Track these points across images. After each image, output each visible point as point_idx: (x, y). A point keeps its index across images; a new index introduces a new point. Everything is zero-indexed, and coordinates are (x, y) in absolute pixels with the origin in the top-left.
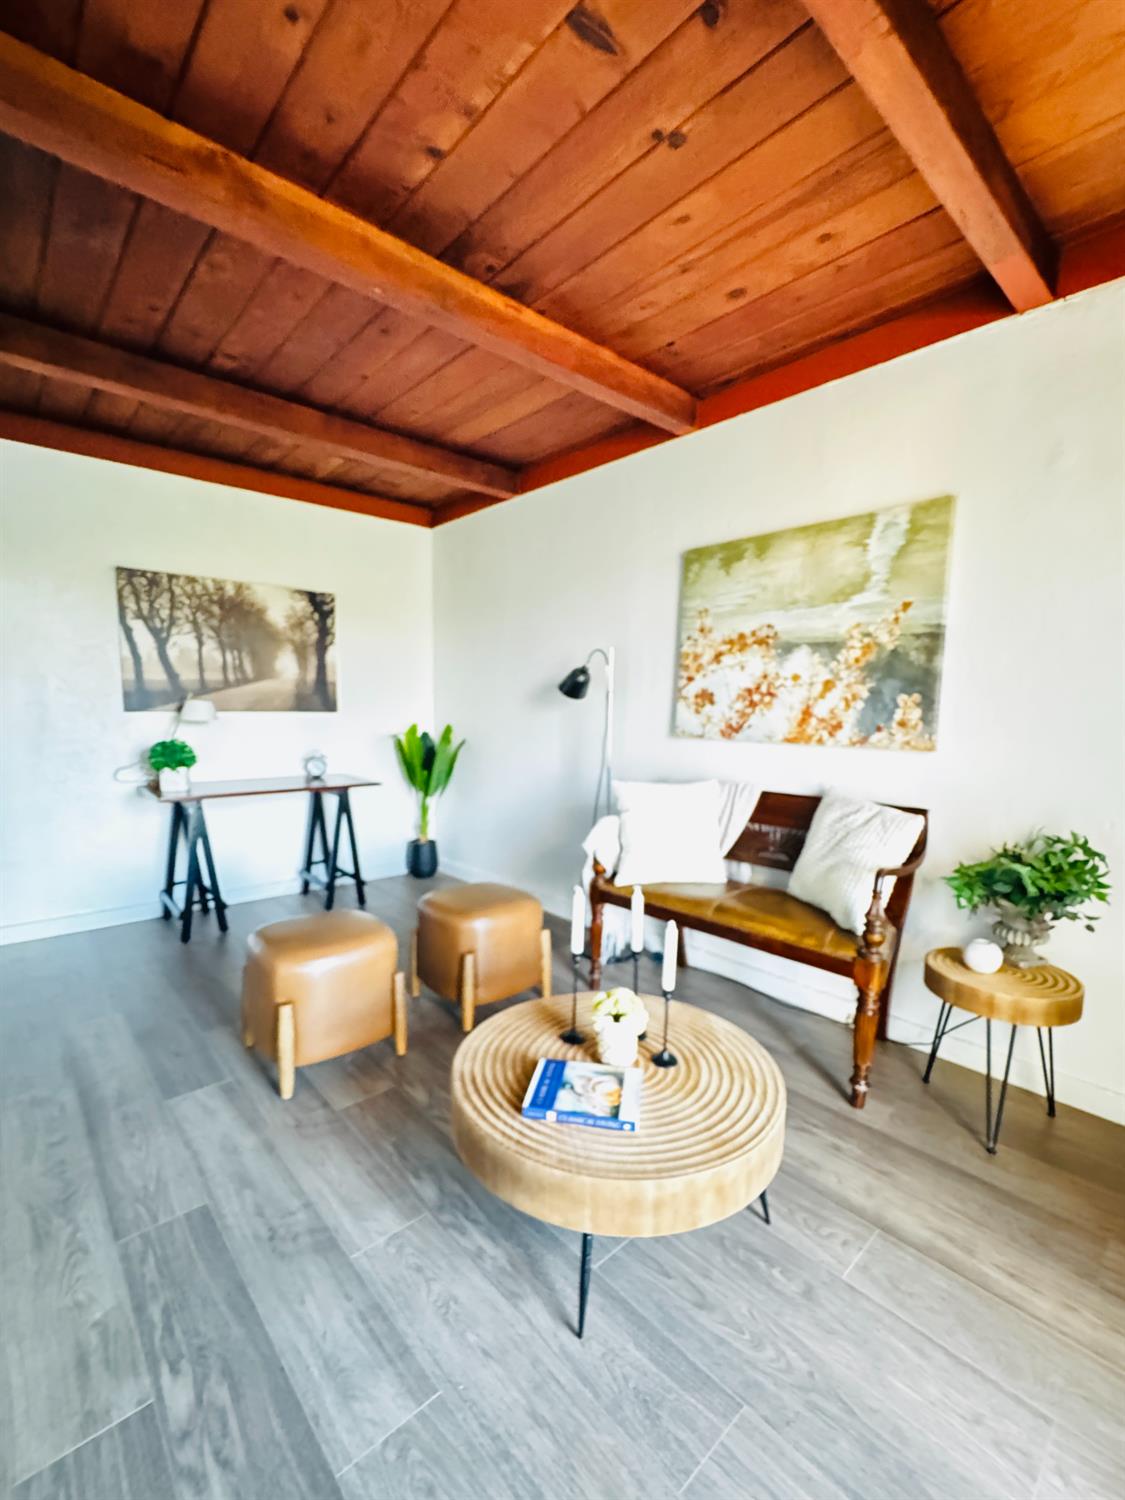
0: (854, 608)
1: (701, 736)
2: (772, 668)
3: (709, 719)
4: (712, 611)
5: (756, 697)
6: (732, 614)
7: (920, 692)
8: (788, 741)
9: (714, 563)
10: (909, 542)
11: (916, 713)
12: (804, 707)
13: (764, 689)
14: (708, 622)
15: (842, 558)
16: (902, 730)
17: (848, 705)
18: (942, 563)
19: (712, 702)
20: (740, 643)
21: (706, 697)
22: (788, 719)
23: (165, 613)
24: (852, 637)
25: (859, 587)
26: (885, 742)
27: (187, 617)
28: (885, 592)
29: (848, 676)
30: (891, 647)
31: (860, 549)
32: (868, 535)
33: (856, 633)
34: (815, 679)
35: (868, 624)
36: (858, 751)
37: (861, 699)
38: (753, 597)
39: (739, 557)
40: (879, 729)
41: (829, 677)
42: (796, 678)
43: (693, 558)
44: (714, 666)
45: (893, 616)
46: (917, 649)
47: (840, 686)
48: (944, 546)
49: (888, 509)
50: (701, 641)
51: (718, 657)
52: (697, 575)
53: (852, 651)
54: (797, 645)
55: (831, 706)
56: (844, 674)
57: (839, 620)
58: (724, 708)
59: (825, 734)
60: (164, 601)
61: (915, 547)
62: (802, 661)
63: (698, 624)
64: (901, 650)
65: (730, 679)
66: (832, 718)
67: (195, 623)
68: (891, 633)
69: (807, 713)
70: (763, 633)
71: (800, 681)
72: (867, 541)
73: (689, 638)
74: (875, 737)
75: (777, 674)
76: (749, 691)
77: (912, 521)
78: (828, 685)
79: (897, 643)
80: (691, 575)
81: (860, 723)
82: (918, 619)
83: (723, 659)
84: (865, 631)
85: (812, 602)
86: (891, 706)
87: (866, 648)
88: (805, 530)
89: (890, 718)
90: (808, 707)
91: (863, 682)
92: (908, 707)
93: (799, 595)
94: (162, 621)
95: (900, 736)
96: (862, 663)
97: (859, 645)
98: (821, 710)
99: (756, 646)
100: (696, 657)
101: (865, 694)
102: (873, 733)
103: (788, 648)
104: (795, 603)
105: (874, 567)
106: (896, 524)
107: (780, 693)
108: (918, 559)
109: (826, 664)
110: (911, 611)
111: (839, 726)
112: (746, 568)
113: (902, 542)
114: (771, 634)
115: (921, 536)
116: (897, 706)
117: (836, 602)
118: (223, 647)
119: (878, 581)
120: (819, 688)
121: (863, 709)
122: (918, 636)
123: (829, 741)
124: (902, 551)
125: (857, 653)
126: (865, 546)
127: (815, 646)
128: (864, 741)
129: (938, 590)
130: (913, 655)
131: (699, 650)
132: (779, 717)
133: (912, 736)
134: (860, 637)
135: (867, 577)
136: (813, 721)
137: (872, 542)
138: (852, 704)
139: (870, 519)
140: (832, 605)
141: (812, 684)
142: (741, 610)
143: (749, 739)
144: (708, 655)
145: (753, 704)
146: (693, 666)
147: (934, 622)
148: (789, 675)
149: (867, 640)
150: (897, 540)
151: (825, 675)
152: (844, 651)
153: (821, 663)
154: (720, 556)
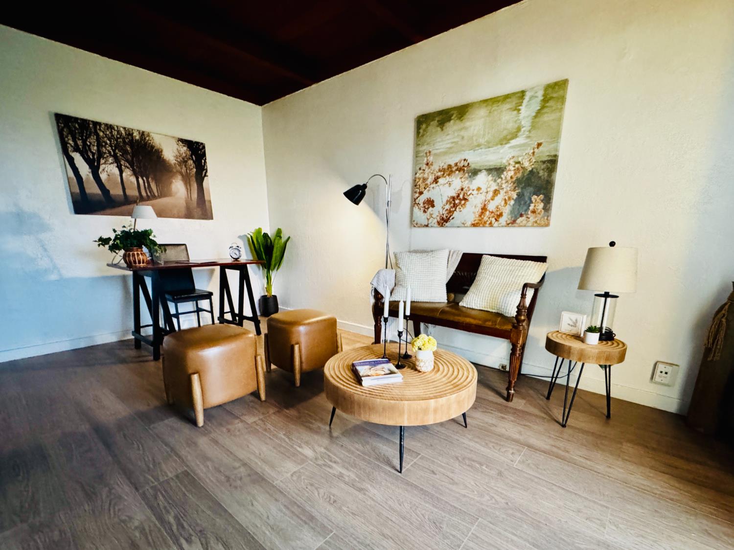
0: (510, 147)
1: (427, 226)
2: (466, 184)
3: (431, 215)
4: (434, 151)
5: (458, 201)
6: (445, 153)
7: (543, 194)
8: (474, 225)
9: (435, 123)
10: (543, 107)
11: (541, 205)
12: (483, 205)
13: (461, 196)
14: (431, 159)
15: (506, 117)
16: (534, 215)
17: (506, 203)
18: (560, 119)
19: (433, 206)
20: (449, 171)
21: (430, 203)
22: (474, 213)
23: (94, 149)
24: (509, 164)
25: (515, 135)
26: (525, 222)
27: (110, 152)
28: (528, 137)
29: (507, 187)
30: (530, 169)
31: (515, 112)
32: (520, 104)
33: (512, 162)
34: (489, 190)
35: (518, 157)
36: (512, 229)
37: (513, 199)
38: (456, 142)
39: (449, 120)
40: (521, 215)
41: (497, 188)
42: (479, 189)
43: (423, 121)
44: (434, 185)
45: (532, 151)
46: (543, 170)
47: (502, 192)
48: (561, 110)
49: (532, 88)
50: (427, 171)
51: (436, 180)
52: (424, 130)
53: (509, 172)
54: (480, 171)
55: (497, 204)
56: (504, 186)
57: (503, 155)
58: (438, 210)
59: (493, 220)
60: (93, 140)
61: (545, 110)
62: (483, 180)
63: (425, 161)
64: (535, 170)
65: (442, 192)
66: (497, 211)
67: (115, 156)
68: (530, 161)
69: (484, 209)
70: (461, 165)
71: (481, 191)
72: (520, 107)
73: (420, 169)
74: (519, 220)
75: (468, 187)
76: (453, 198)
77: (545, 95)
78: (496, 193)
79: (533, 166)
80: (421, 131)
81: (512, 212)
82: (544, 153)
83: (440, 180)
84: (517, 161)
85: (488, 145)
86: (528, 202)
87: (517, 171)
88: (485, 102)
89: (528, 208)
90: (485, 205)
91: (514, 190)
92: (537, 203)
93: (482, 141)
94: (93, 154)
95: (533, 219)
96: (514, 179)
97: (513, 169)
98: (491, 207)
99: (457, 172)
100: (425, 180)
101: (515, 196)
102: (519, 218)
103: (475, 172)
104: (479, 146)
105: (524, 122)
106: (536, 97)
107: (470, 198)
108: (547, 117)
109: (495, 181)
110: (541, 148)
111: (501, 215)
112: (453, 126)
113: (538, 107)
114: (466, 165)
115: (551, 103)
116: (531, 202)
117: (501, 144)
118: (136, 174)
119: (524, 131)
120: (491, 194)
121: (514, 205)
122: (544, 162)
123: (496, 224)
124: (539, 113)
125: (511, 173)
126: (519, 110)
127: (490, 170)
128: (514, 222)
129: (556, 136)
130: (541, 173)
131: (426, 176)
132: (468, 213)
133: (538, 218)
134: (514, 164)
135: (519, 129)
136: (488, 213)
137: (523, 108)
138: (508, 203)
139: (523, 93)
140: (499, 146)
141: (487, 192)
142: (448, 152)
143: (453, 226)
144: (431, 178)
145: (455, 206)
146: (422, 186)
147: (553, 153)
148: (475, 188)
149: (517, 166)
150: (536, 106)
151: (494, 187)
152: (505, 173)
153: (492, 180)
154: (437, 119)
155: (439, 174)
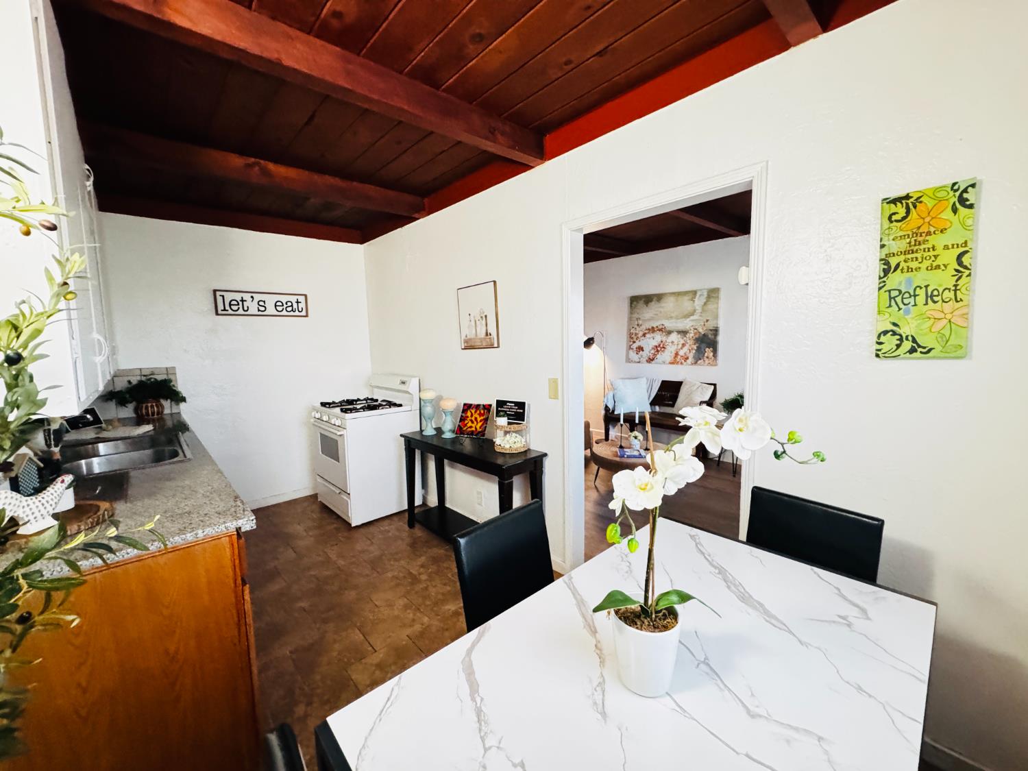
0: (691, 320)
1: (639, 362)
2: (664, 339)
3: (642, 356)
4: (642, 318)
5: (659, 348)
6: (649, 320)
7: (712, 348)
8: (670, 363)
9: (642, 302)
10: (707, 301)
11: (712, 354)
12: (675, 352)
13: (661, 346)
14: (640, 322)
15: (686, 304)
16: (707, 359)
17: (690, 351)
18: (717, 308)
19: (643, 351)
20: (652, 330)
21: (640, 349)
22: (670, 356)
24: (691, 330)
25: (692, 314)
26: (703, 363)
28: (701, 316)
29: (690, 342)
30: (703, 333)
31: (693, 301)
32: (695, 297)
33: (692, 328)
34: (679, 343)
35: (696, 326)
36: (695, 367)
38: (657, 315)
39: (651, 301)
40: (700, 359)
41: (684, 342)
42: (673, 342)
43: (634, 300)
44: (643, 338)
45: (703, 324)
46: (711, 334)
47: (687, 345)
48: (718, 303)
49: (701, 290)
50: (638, 329)
51: (644, 335)
52: (636, 305)
54: (673, 332)
55: (685, 352)
56: (688, 341)
57: (686, 324)
58: (647, 352)
59: (683, 361)
61: (709, 302)
62: (674, 337)
63: (636, 323)
64: (706, 334)
65: (649, 343)
66: (685, 356)
68: (703, 329)
69: (677, 354)
70: (660, 327)
71: (674, 344)
73: (633, 328)
74: (699, 362)
75: (666, 341)
76: (656, 347)
77: (708, 294)
78: (684, 345)
79: (705, 332)
80: (633, 305)
81: (694, 357)
82: (711, 325)
83: (647, 335)
84: (695, 328)
85: (677, 318)
86: (704, 352)
87: (695, 334)
88: (673, 294)
89: (704, 356)
90: (677, 352)
91: (695, 344)
92: (709, 353)
93: (673, 315)
95: (707, 361)
96: (694, 338)
97: (693, 332)
98: (681, 353)
99: (658, 331)
100: (636, 334)
101: (695, 348)
103: (669, 333)
104: (671, 317)
105: (697, 308)
106: (703, 295)
107: (667, 347)
108: (711, 306)
109: (682, 338)
110: (709, 322)
111: (687, 358)
112: (653, 304)
113: (705, 300)
114: (664, 328)
115: (712, 300)
116: (706, 352)
117: (685, 318)
119: (698, 312)
120: (680, 346)
121: (695, 353)
122: (711, 330)
123: (685, 364)
124: (705, 304)
125: (692, 335)
127: (679, 332)
128: (696, 363)
129: (716, 317)
130: (710, 336)
131: (637, 332)
132: (667, 355)
133: (710, 361)
135: (695, 311)
136: (679, 357)
137: (696, 300)
138: (692, 351)
139: (695, 293)
140: (683, 319)
141: (678, 345)
142: (651, 319)
143: (656, 363)
144: (641, 334)
145: (658, 351)
146: (635, 338)
147: (716, 326)
148: (670, 341)
149: (695, 331)
150: (703, 299)
151: (682, 342)
152: (688, 334)
154: (643, 299)
155: (647, 331)
